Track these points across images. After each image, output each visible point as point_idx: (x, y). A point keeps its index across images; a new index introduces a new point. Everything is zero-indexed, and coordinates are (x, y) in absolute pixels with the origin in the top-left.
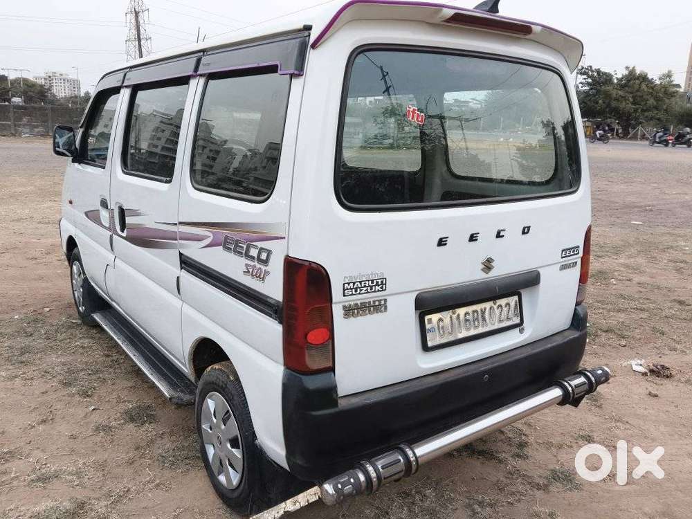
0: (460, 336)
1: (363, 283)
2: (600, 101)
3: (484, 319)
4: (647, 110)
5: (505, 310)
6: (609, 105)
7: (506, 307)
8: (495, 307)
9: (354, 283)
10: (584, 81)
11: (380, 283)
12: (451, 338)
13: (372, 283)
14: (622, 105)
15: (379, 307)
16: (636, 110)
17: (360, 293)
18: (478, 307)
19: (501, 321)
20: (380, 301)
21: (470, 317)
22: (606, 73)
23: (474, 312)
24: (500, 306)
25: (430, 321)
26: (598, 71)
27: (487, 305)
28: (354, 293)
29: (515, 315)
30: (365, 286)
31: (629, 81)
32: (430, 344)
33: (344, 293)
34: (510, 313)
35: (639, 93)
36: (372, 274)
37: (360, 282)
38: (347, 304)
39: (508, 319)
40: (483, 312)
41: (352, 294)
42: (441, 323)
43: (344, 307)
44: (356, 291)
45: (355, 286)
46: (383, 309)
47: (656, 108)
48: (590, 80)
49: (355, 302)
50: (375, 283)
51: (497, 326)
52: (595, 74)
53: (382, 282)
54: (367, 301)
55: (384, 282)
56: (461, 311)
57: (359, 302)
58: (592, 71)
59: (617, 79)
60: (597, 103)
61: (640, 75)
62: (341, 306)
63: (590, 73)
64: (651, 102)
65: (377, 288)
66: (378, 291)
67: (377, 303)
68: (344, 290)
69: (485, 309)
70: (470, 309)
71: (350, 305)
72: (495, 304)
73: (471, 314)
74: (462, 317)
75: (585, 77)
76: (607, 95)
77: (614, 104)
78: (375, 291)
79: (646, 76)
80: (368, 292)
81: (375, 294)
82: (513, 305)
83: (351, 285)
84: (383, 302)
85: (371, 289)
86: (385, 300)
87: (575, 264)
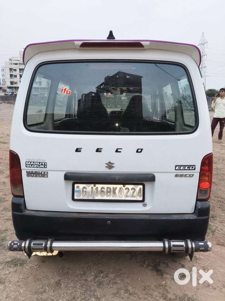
0: (96, 198)
1: (35, 163)
3: (115, 193)
5: (131, 191)
7: (132, 189)
9: (31, 162)
11: (43, 164)
12: (90, 198)
13: (40, 164)
15: (44, 175)
17: (33, 167)
18: (111, 186)
19: (127, 196)
20: (44, 172)
21: (105, 190)
23: (108, 188)
24: (128, 188)
25: (78, 187)
27: (119, 186)
28: (31, 166)
29: (139, 195)
30: (36, 164)
32: (76, 198)
33: (26, 166)
34: (135, 193)
36: (39, 160)
37: (34, 162)
38: (28, 171)
39: (133, 196)
40: (114, 189)
41: (30, 167)
42: (85, 190)
43: (27, 172)
44: (32, 166)
45: (31, 164)
46: (46, 176)
49: (32, 171)
50: (41, 164)
51: (123, 198)
53: (45, 164)
54: (38, 171)
55: (46, 164)
56: (99, 186)
57: (34, 171)
62: (25, 171)
65: (42, 166)
66: (43, 168)
67: (43, 173)
68: (26, 164)
69: (116, 188)
70: (105, 186)
71: (30, 171)
72: (124, 187)
73: (106, 189)
74: (99, 189)
78: (41, 167)
80: (38, 167)
81: (42, 169)
82: (138, 189)
83: (29, 163)
84: (46, 173)
85: (39, 166)
86: (47, 172)
87: (191, 176)
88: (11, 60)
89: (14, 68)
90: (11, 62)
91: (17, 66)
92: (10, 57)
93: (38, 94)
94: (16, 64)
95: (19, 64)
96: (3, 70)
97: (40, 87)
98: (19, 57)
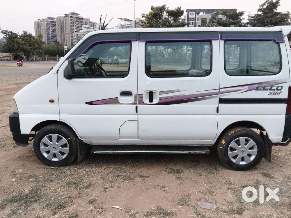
2: (15, 45)
4: (36, 49)
6: (19, 47)
10: (5, 36)
14: (25, 47)
16: (31, 49)
22: (14, 34)
26: (11, 32)
31: (25, 37)
35: (31, 42)
47: (39, 48)
48: (7, 36)
52: (10, 34)
58: (8, 32)
59: (20, 36)
60: (14, 46)
61: (29, 35)
63: (7, 33)
64: (36, 46)
75: (5, 34)
76: (18, 43)
77: (21, 46)
79: (31, 35)
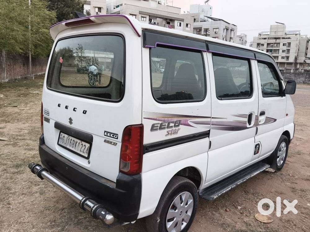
0: (68, 147)
3: (76, 146)
7: (84, 146)
8: (81, 144)
12: (65, 146)
18: (76, 140)
19: (80, 151)
24: (82, 144)
25: (62, 135)
27: (79, 141)
29: (86, 153)
32: (60, 143)
34: (85, 150)
40: (76, 143)
42: (64, 138)
67: (48, 119)
70: (73, 139)
72: (81, 142)
73: (73, 141)
74: (70, 140)
82: (87, 147)
87: (115, 144)
88: (261, 35)
89: (261, 43)
90: (260, 37)
91: (266, 41)
92: (260, 32)
93: (283, 69)
94: (265, 39)
95: (268, 38)
96: (251, 45)
97: (287, 61)
98: (269, 32)
